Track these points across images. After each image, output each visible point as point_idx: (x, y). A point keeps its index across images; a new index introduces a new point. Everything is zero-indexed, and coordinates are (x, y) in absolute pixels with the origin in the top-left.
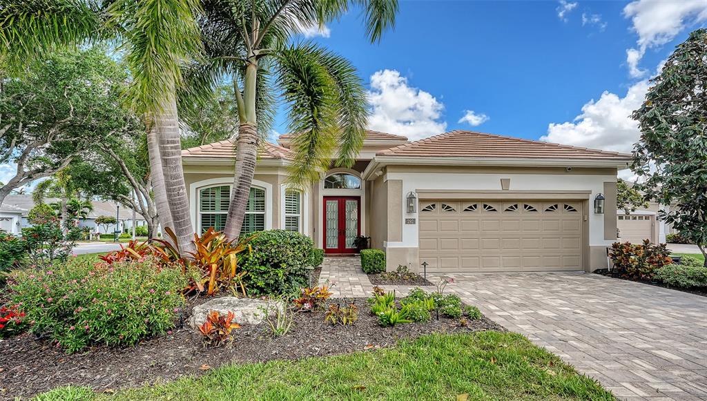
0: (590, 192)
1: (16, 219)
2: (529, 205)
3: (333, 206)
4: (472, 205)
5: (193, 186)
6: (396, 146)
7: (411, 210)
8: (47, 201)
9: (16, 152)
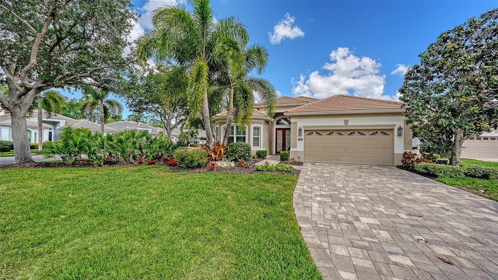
0: (395, 125)
1: (175, 138)
2: (361, 132)
3: (280, 133)
4: (331, 132)
5: (222, 126)
6: (299, 106)
7: (300, 135)
8: (184, 131)
9: (176, 115)
